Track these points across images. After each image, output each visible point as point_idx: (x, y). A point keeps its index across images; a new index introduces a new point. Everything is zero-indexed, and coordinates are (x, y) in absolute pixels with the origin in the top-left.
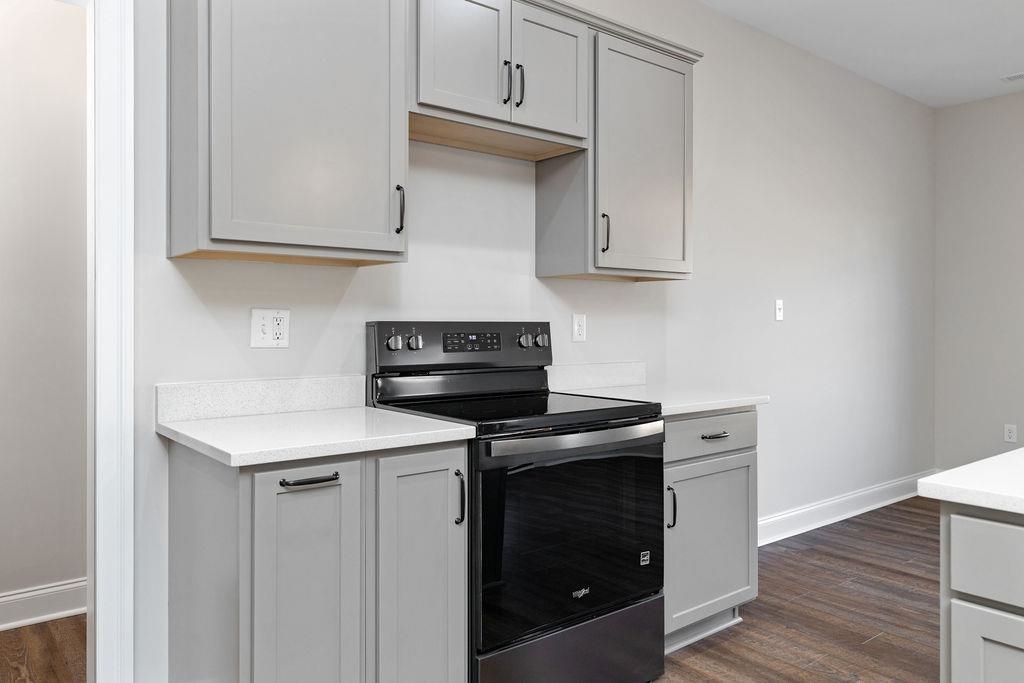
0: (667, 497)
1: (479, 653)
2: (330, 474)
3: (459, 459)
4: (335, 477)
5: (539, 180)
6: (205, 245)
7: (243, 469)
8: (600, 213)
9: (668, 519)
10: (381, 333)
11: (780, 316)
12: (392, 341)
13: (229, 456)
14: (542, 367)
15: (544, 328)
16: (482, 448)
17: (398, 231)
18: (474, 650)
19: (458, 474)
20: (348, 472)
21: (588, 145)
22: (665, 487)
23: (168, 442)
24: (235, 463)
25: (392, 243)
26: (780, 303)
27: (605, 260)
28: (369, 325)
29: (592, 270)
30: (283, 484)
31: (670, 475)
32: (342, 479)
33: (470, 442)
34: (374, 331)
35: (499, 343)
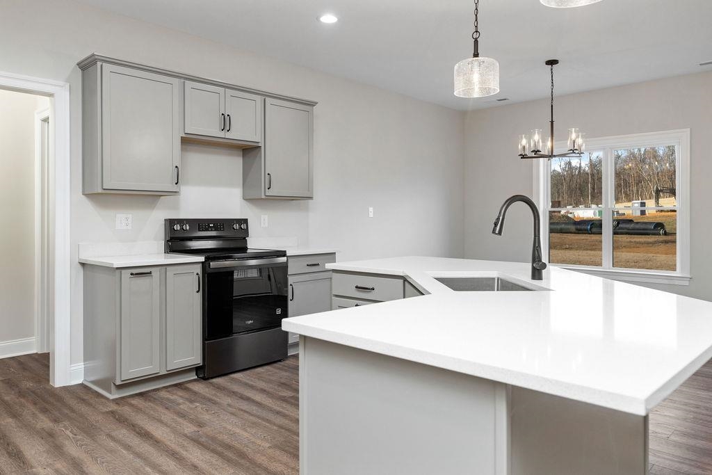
0: (290, 288)
1: (207, 340)
2: (149, 271)
3: (198, 269)
4: (150, 273)
5: (244, 156)
6: (100, 191)
7: (117, 268)
8: (267, 173)
9: (290, 297)
10: (170, 223)
11: (371, 215)
12: (175, 227)
13: (113, 264)
14: (245, 238)
15: (246, 221)
16: (207, 265)
17: (176, 184)
18: (204, 339)
19: (197, 274)
20: (155, 272)
21: (261, 145)
22: (289, 284)
23: (83, 265)
24: (115, 266)
25: (175, 188)
26: (371, 209)
27: (269, 193)
28: (165, 220)
29: (263, 197)
30: (132, 274)
31: (291, 280)
32: (153, 274)
33: (202, 262)
34: (168, 223)
35: (223, 228)
